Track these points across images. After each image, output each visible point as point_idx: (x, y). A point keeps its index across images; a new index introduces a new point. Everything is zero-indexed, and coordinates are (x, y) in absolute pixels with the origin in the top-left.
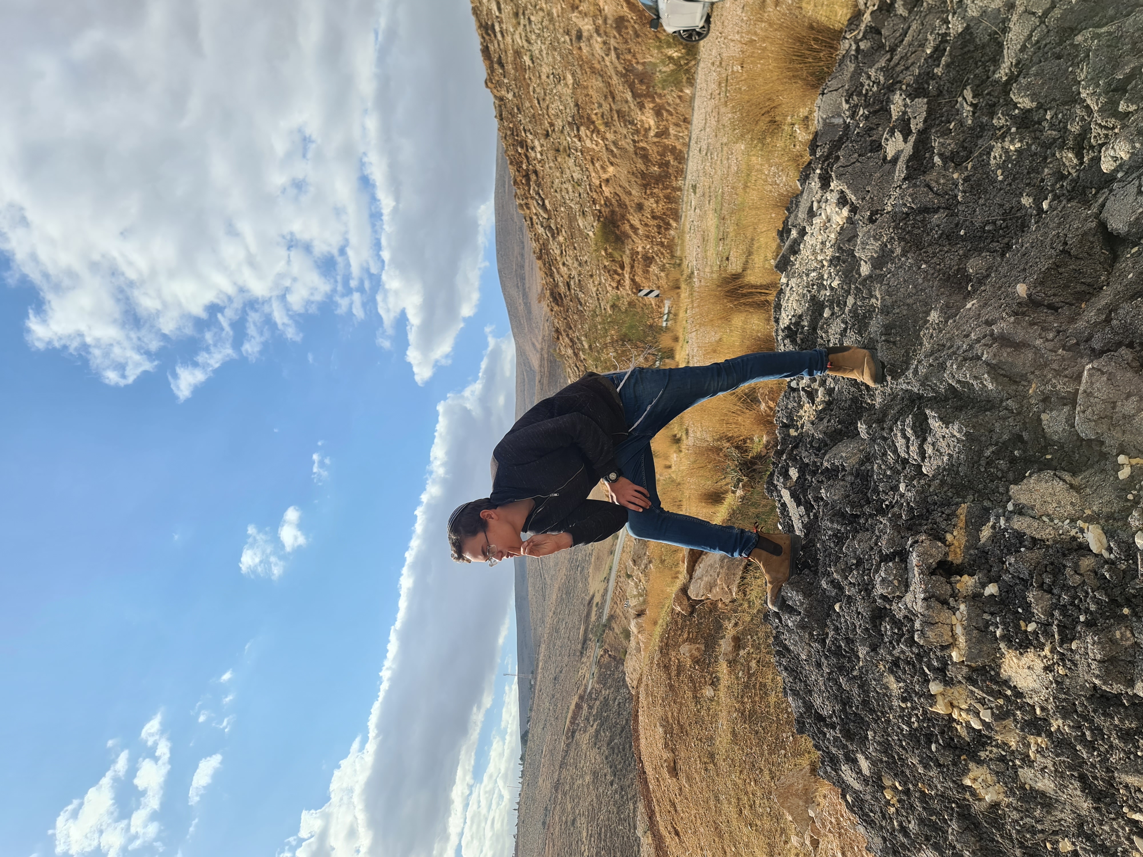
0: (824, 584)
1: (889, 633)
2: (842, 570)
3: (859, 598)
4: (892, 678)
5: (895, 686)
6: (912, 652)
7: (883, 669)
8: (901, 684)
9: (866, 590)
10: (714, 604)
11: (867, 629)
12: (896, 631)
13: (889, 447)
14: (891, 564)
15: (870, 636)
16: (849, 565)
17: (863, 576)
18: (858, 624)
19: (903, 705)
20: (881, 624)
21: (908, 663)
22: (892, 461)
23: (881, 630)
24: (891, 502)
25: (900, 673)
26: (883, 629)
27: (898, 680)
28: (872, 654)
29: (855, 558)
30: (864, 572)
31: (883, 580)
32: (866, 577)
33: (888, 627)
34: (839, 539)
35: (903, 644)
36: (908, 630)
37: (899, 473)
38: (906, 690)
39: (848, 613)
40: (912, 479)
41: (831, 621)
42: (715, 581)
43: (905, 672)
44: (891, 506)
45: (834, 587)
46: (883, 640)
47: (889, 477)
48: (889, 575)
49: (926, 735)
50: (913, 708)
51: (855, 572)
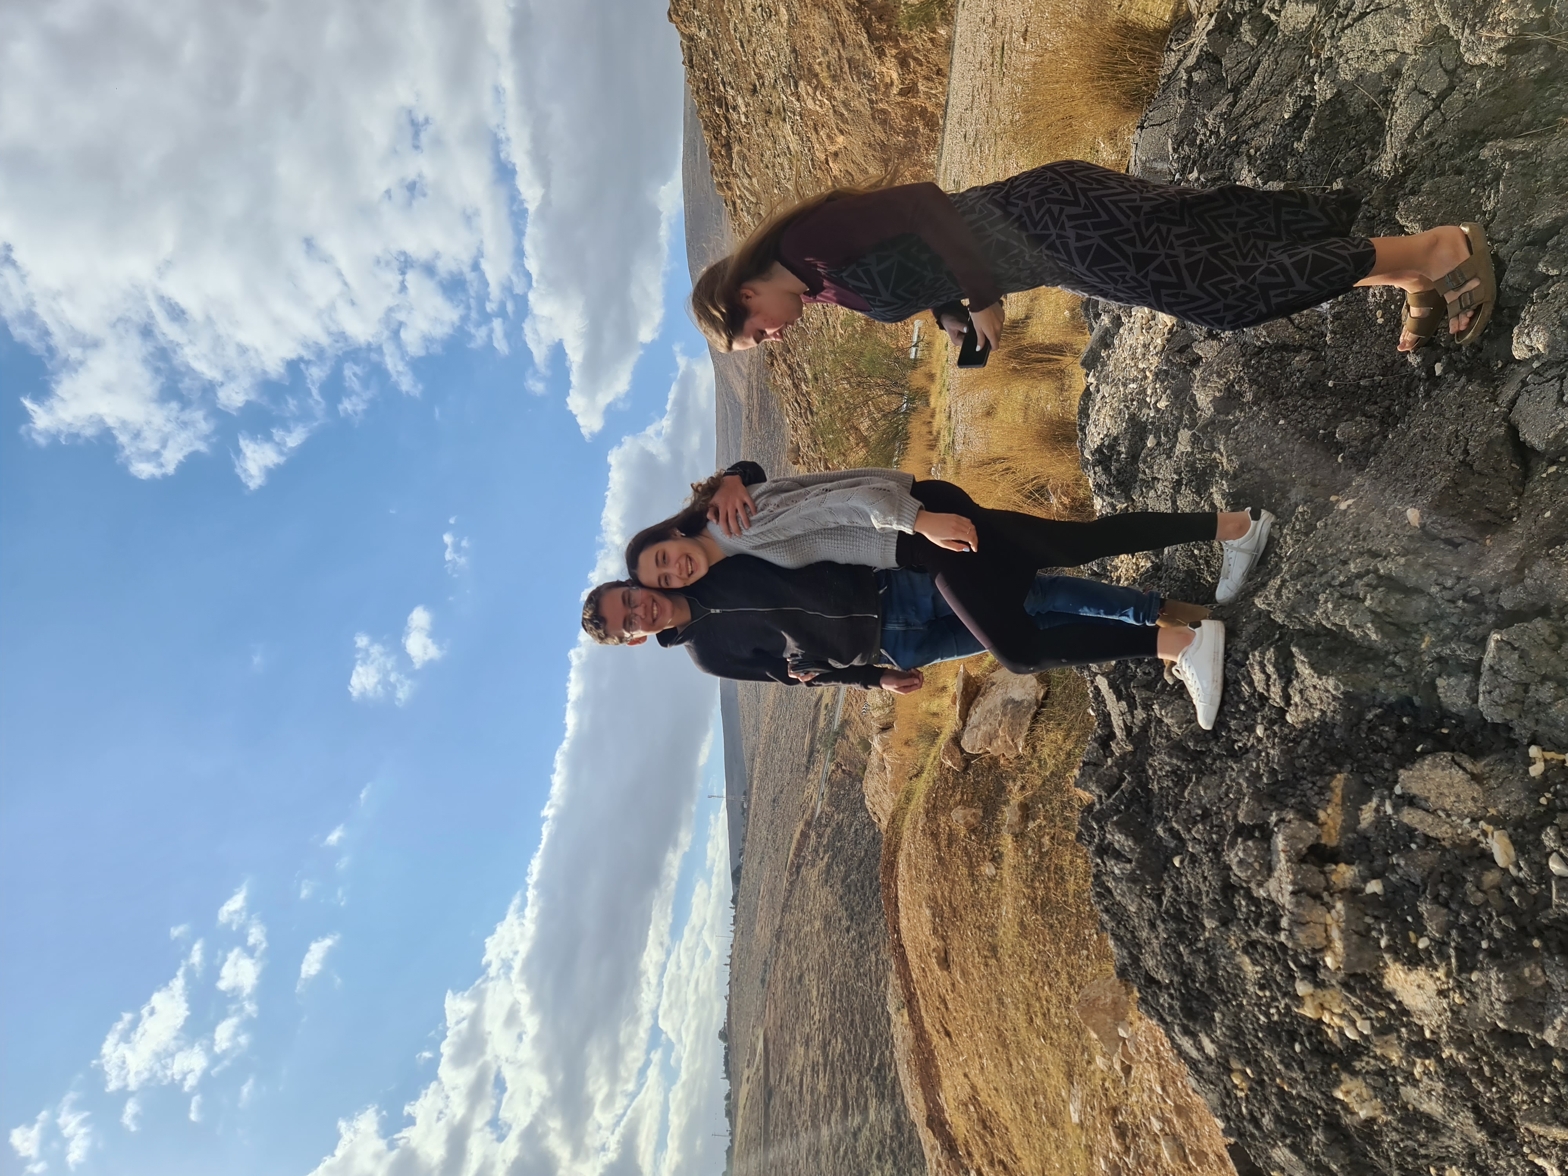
0: (1160, 831)
1: (1244, 910)
2: (1185, 820)
3: (1205, 860)
4: (1247, 960)
5: (1251, 970)
6: (1273, 939)
7: (1235, 945)
8: (1258, 969)
9: (1215, 851)
10: (995, 760)
11: (1215, 900)
12: (1253, 909)
13: (1244, 678)
14: (1250, 843)
15: (1220, 907)
16: (1193, 814)
17: (1210, 833)
18: (1204, 889)
19: (1261, 994)
20: (1233, 896)
21: (1268, 948)
22: (1247, 694)
23: (1232, 903)
24: (1245, 744)
25: (1258, 957)
26: (1236, 903)
27: (1255, 962)
28: (1222, 929)
29: (1200, 807)
30: (1211, 828)
31: (1241, 862)
32: (1214, 836)
33: (1243, 903)
34: (1180, 779)
35: (1262, 929)
36: (1268, 913)
37: (1256, 711)
38: (1264, 977)
39: (1192, 874)
40: (1272, 722)
41: (1170, 876)
42: (996, 731)
43: (1263, 957)
44: (1245, 750)
45: (1173, 837)
46: (1235, 914)
47: (1243, 713)
48: (1249, 855)
49: (1288, 1032)
50: (1274, 999)
51: (1200, 826)
